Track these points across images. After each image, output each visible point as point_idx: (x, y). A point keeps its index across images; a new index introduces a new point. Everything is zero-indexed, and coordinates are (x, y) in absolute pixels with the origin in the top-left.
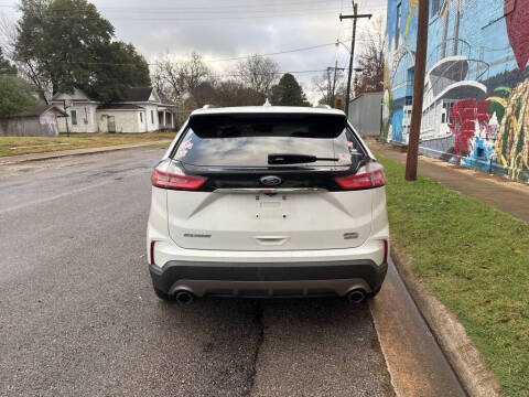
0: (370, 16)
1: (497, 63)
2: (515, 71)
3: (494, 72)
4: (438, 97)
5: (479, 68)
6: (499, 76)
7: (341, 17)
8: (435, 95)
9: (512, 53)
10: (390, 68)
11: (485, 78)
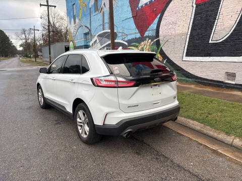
0: (55, 7)
1: (131, 34)
2: (139, 38)
3: (130, 37)
4: (103, 46)
5: (122, 36)
6: (133, 39)
7: (41, 5)
8: (101, 45)
9: (137, 31)
10: (72, 32)
11: (126, 39)
